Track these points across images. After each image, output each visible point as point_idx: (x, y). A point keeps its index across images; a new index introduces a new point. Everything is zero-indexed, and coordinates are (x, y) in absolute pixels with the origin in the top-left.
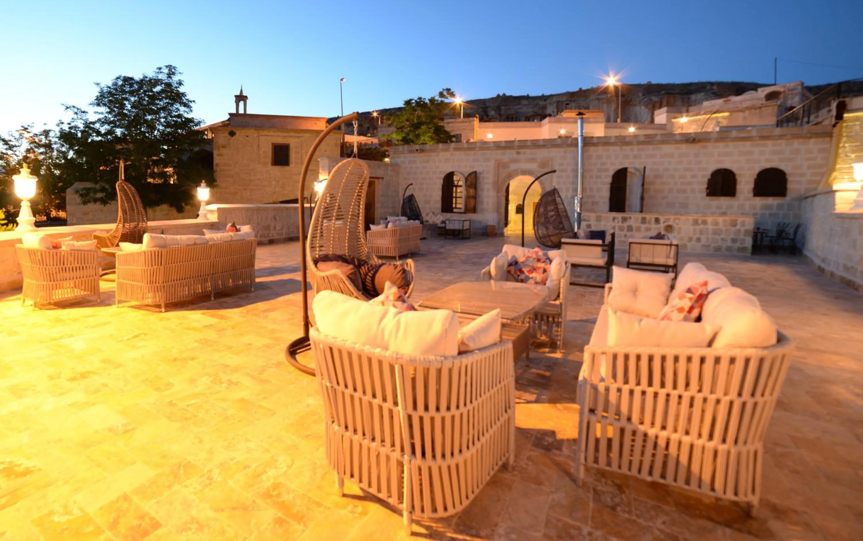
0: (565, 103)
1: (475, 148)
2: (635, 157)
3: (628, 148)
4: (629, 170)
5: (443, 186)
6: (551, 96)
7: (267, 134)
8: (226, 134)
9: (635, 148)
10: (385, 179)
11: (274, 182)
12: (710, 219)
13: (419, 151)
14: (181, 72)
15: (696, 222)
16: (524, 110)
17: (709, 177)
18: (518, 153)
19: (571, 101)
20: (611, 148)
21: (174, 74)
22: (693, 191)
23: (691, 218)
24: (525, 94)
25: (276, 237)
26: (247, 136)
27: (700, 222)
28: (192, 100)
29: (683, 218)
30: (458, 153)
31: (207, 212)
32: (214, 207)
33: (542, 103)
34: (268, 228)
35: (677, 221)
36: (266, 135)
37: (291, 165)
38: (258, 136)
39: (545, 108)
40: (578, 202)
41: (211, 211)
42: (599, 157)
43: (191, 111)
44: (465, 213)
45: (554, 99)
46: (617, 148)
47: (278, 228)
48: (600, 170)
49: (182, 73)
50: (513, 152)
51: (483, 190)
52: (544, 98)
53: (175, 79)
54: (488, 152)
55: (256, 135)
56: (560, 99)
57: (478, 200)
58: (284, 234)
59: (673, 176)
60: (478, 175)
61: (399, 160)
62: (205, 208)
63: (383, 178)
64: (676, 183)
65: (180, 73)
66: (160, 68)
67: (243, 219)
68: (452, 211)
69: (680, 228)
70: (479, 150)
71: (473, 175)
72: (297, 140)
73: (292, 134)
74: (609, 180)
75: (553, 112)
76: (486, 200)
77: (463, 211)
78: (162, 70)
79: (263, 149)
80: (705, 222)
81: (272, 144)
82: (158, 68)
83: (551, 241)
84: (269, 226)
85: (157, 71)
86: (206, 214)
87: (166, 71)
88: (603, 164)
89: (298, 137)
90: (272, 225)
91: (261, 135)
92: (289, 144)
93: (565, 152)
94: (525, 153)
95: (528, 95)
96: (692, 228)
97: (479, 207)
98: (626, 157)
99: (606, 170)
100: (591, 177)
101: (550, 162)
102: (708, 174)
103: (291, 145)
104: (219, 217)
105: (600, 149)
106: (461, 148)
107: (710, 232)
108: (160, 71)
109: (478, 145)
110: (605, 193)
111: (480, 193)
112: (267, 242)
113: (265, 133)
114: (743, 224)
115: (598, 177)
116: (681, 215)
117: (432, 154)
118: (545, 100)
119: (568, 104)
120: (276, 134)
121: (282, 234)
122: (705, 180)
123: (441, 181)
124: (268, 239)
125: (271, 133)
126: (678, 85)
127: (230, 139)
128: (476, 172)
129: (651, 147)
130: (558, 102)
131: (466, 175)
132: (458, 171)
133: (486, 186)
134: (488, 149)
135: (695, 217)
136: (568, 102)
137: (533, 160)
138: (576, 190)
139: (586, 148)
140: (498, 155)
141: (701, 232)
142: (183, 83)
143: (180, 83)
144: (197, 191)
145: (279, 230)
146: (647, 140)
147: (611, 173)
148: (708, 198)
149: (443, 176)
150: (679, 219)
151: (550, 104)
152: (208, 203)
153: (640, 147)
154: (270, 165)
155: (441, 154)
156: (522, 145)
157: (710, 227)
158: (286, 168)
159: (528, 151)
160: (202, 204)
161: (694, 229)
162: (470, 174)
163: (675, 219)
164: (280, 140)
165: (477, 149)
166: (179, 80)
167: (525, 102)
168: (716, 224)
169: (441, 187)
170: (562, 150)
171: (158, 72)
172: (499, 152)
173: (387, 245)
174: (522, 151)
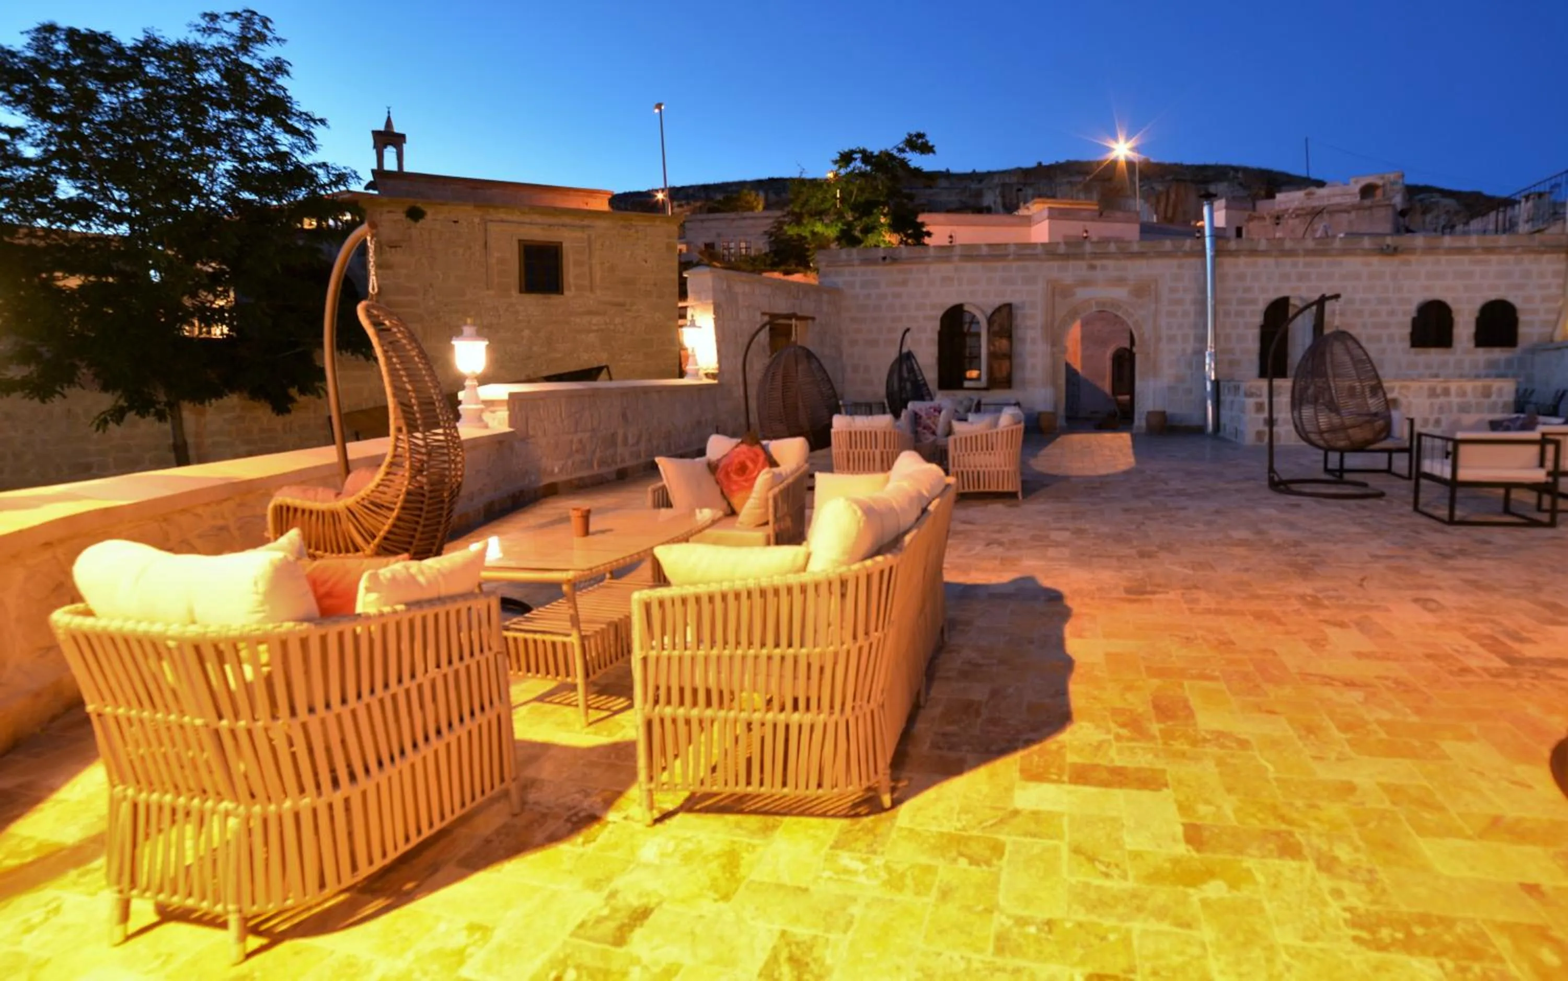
0: (1015, 188)
1: (1007, 255)
2: (1301, 277)
3: (1288, 261)
4: (1292, 301)
5: (940, 334)
6: (990, 174)
7: (509, 218)
8: (400, 216)
9: (1301, 260)
10: (817, 321)
11: (526, 333)
12: (1453, 386)
13: (888, 261)
14: (283, 37)
15: (1433, 393)
16: (944, 197)
17: (1414, 314)
18: (1092, 267)
19: (1025, 185)
20: (1261, 261)
21: (262, 38)
22: (1391, 338)
23: (1426, 385)
24: (943, 169)
25: (630, 463)
26: (455, 222)
27: (1439, 391)
28: (317, 117)
29: (1414, 385)
30: (969, 265)
31: (481, 406)
32: (500, 391)
33: (974, 186)
34: (611, 441)
35: (1404, 391)
36: (502, 221)
37: (566, 293)
38: (485, 222)
39: (979, 194)
40: (1211, 360)
41: (490, 404)
42: (1241, 277)
43: (313, 147)
44: (986, 389)
45: (996, 180)
46: (1271, 261)
47: (631, 441)
48: (1242, 302)
49: (284, 41)
50: (1083, 264)
51: (1023, 341)
52: (975, 176)
53: (265, 53)
54: (1031, 264)
55: (477, 220)
56: (1007, 180)
57: (1016, 361)
58: (643, 455)
59: (1360, 313)
60: (1014, 311)
61: (840, 281)
62: (477, 396)
63: (813, 319)
64: (1364, 325)
65: (278, 40)
66: (214, 17)
67: (562, 421)
68: (960, 387)
69: (1410, 404)
70: (1015, 260)
71: (1005, 312)
72: (578, 234)
73: (567, 220)
74: (1259, 319)
75: (995, 202)
76: (1029, 362)
77: (984, 382)
78: (220, 24)
79: (496, 254)
80: (1446, 392)
81: (520, 241)
82: (205, 15)
83: (1348, 438)
84: (614, 435)
85: (203, 23)
86: (482, 411)
87: (234, 27)
88: (1247, 290)
89: (583, 227)
90: (621, 433)
91: (491, 221)
92: (561, 243)
93: (1180, 266)
94: (1104, 268)
95: (948, 170)
96: (1427, 402)
97: (1017, 376)
98: (1285, 277)
99: (1253, 302)
100: (1227, 314)
101: (1153, 287)
102: (1411, 310)
103: (564, 245)
104: (512, 421)
105: (1242, 260)
106: (977, 256)
107: (1455, 408)
108: (211, 25)
109: (1012, 249)
110: (1252, 344)
111: (1017, 347)
112: (614, 476)
113: (502, 215)
114: (1500, 390)
115: (1239, 314)
116: (1413, 380)
117: (915, 267)
118: (980, 181)
119: (1020, 190)
120: (527, 219)
121: (639, 456)
122: (1408, 320)
123: (937, 325)
124: (614, 468)
125: (516, 217)
126: (1188, 167)
127: (409, 228)
128: (1009, 306)
129: (1324, 260)
130: (1004, 185)
131: (989, 312)
132: (970, 304)
133: (1030, 334)
134: (1034, 257)
135: (1433, 382)
136: (1021, 187)
137: (1120, 281)
138: (1204, 339)
139: (1218, 260)
140: (1053, 270)
141: (1441, 409)
142: (289, 68)
143: (279, 67)
144: (452, 348)
145: (633, 445)
146: (1321, 247)
147: (1261, 306)
148: (1414, 350)
149: (940, 313)
150: (1408, 388)
151: (990, 188)
152: (484, 380)
153: (1308, 259)
154: (515, 293)
155: (933, 267)
156: (1098, 251)
157: (1455, 399)
158: (555, 299)
159: (1110, 263)
160: (468, 383)
161: (1432, 405)
162: (999, 310)
163: (1402, 387)
164: (538, 233)
165: (1011, 257)
166: (277, 58)
167: (943, 183)
168: (1463, 394)
169: (936, 337)
170: (1175, 262)
171: (204, 30)
172: (1056, 264)
173: (1001, 466)
174: (1098, 263)
